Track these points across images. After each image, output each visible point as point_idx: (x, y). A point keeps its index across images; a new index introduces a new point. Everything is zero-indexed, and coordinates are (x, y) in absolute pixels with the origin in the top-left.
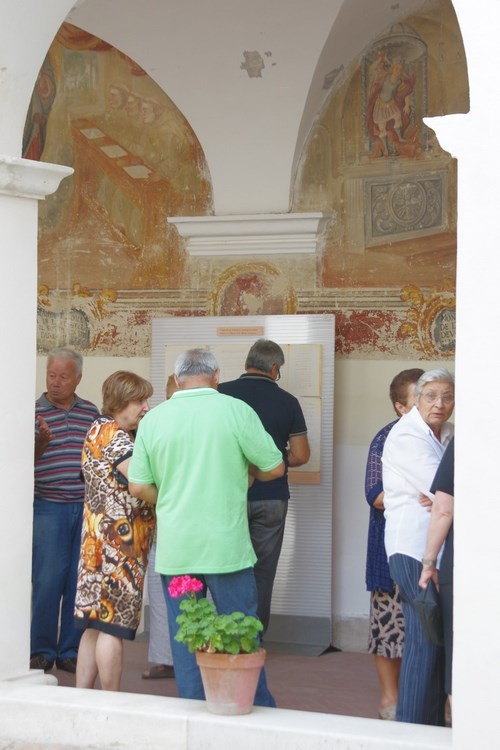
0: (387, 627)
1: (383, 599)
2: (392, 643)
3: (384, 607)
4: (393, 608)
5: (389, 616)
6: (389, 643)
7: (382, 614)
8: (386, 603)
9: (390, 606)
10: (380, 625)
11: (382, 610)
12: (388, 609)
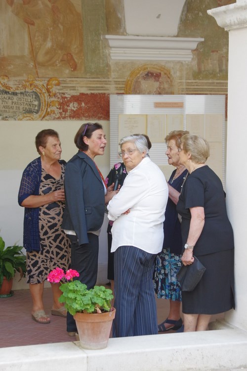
0: (36, 268)
1: (33, 254)
2: (40, 276)
3: (34, 258)
4: (39, 258)
5: (37, 262)
6: (38, 276)
7: (32, 262)
8: (35, 256)
9: (37, 257)
10: (32, 268)
11: (32, 259)
12: (35, 259)
